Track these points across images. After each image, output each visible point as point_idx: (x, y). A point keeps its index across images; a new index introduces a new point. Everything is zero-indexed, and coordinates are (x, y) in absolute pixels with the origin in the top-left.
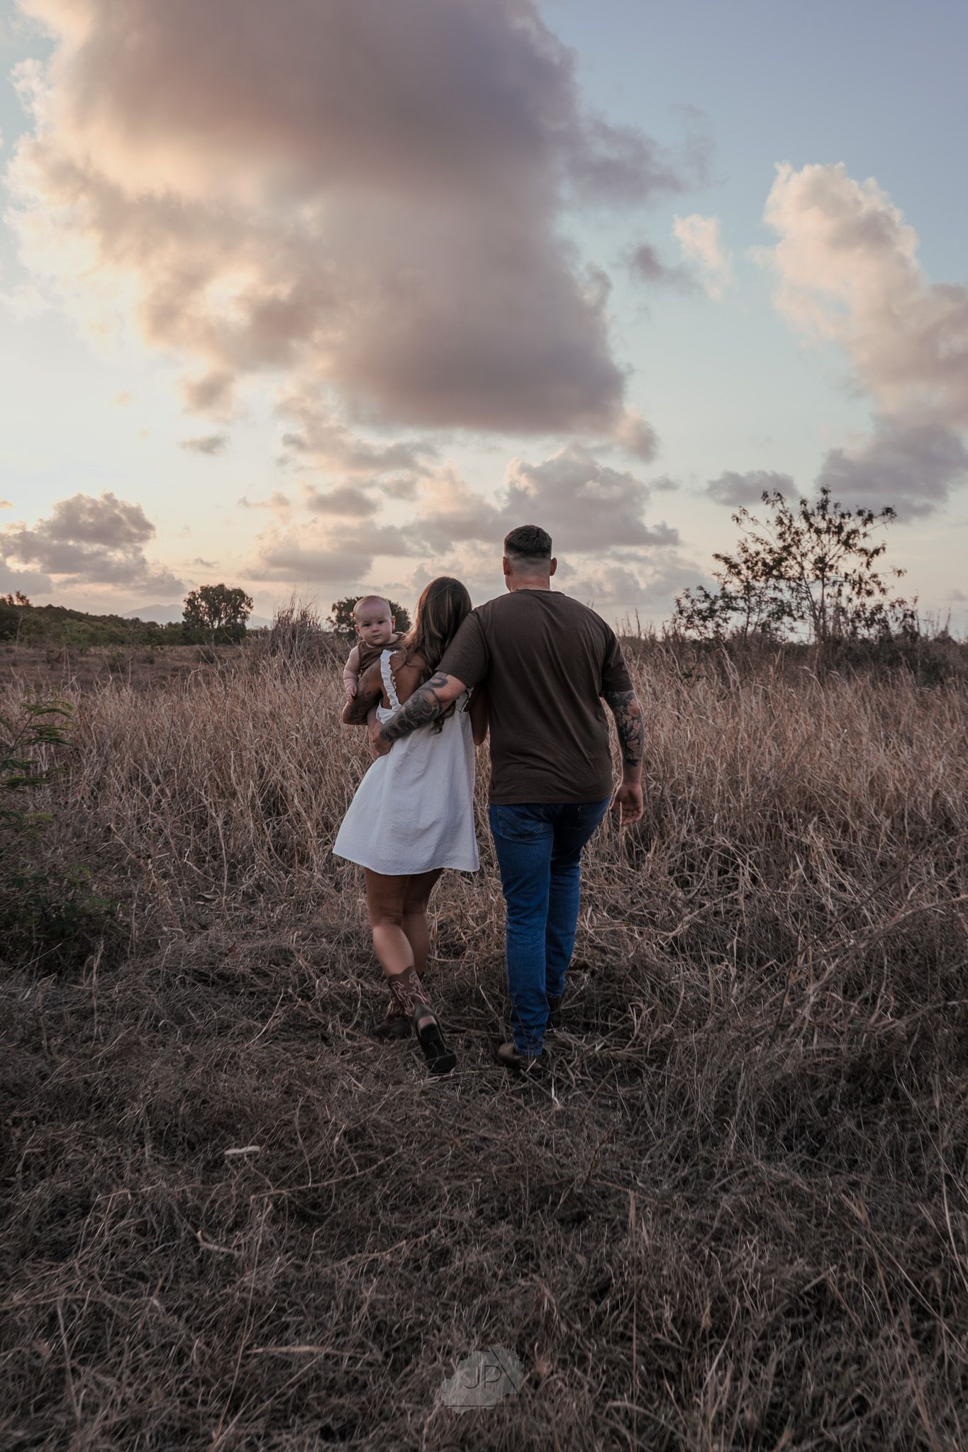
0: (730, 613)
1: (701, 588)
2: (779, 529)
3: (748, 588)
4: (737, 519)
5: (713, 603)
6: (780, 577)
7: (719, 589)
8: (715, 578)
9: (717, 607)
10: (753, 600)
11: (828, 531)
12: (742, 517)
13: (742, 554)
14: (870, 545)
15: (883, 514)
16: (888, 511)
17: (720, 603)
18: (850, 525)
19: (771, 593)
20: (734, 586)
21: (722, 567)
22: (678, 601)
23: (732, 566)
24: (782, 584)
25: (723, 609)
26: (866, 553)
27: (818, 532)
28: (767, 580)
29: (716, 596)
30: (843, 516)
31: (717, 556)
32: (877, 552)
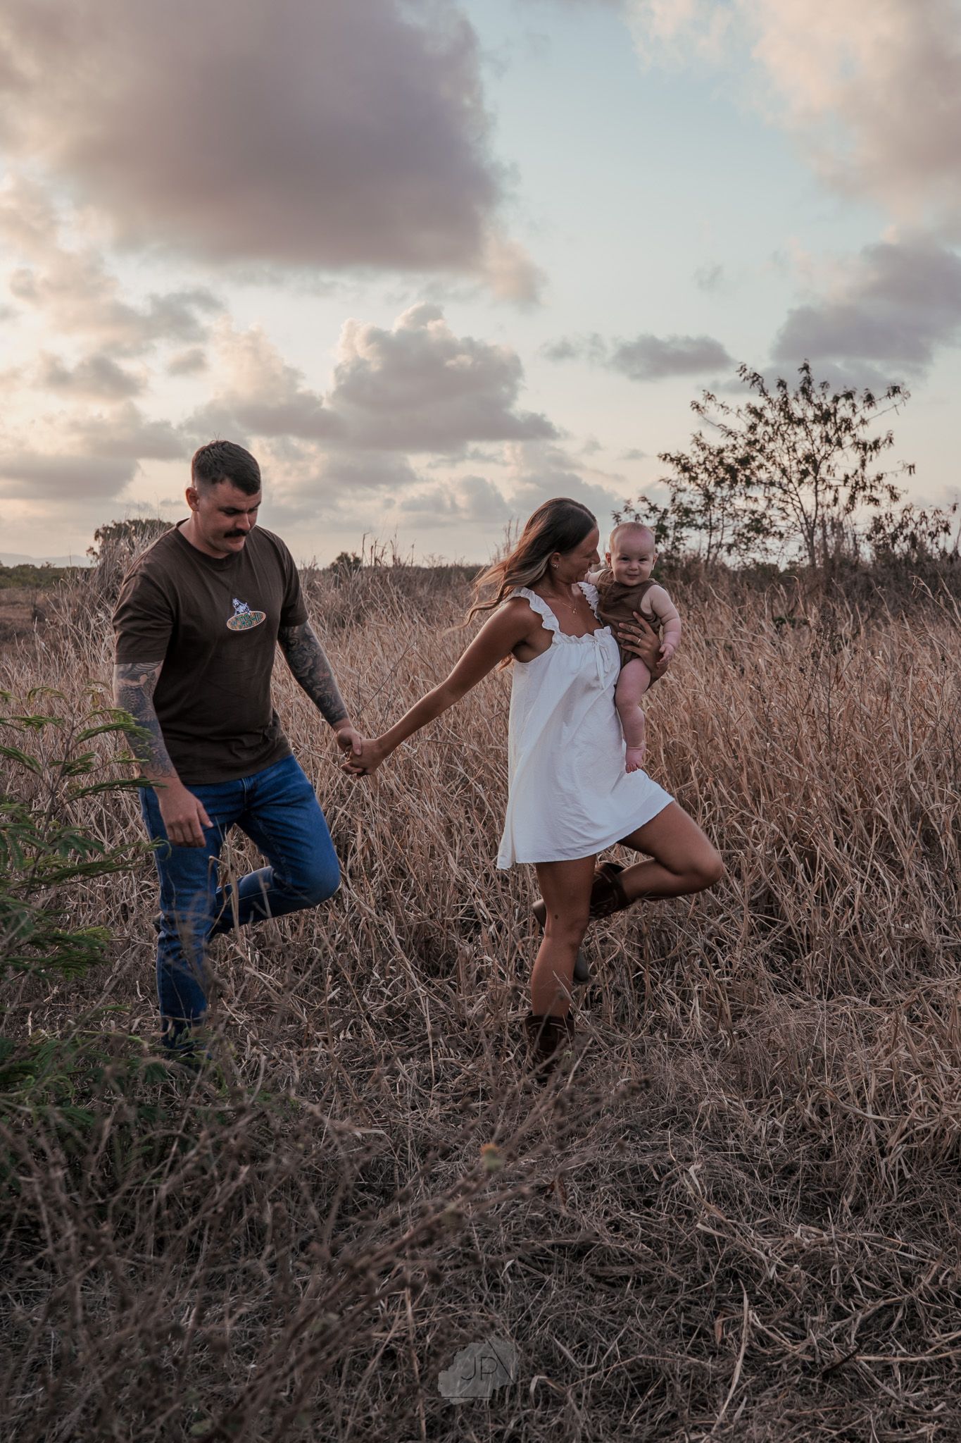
0: (685, 532)
1: (644, 499)
2: (752, 419)
3: (709, 497)
4: (698, 407)
5: (663, 517)
6: (749, 483)
7: (669, 501)
8: (666, 487)
9: (666, 523)
10: (716, 514)
11: (816, 420)
12: (709, 403)
13: (701, 453)
14: (867, 435)
15: (889, 395)
16: (896, 390)
17: (673, 518)
18: (844, 411)
19: (740, 503)
20: (692, 497)
21: (671, 471)
22: (617, 517)
23: (686, 469)
24: (756, 492)
25: (679, 525)
26: (865, 445)
27: (801, 422)
28: (731, 487)
29: (666, 511)
30: (836, 399)
31: (665, 457)
32: (876, 446)
